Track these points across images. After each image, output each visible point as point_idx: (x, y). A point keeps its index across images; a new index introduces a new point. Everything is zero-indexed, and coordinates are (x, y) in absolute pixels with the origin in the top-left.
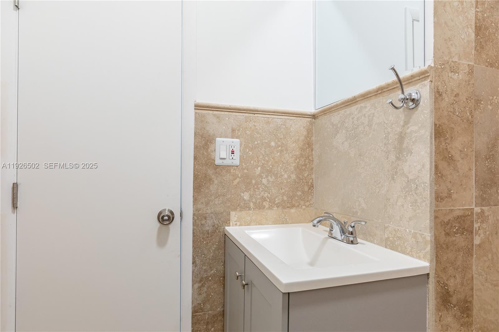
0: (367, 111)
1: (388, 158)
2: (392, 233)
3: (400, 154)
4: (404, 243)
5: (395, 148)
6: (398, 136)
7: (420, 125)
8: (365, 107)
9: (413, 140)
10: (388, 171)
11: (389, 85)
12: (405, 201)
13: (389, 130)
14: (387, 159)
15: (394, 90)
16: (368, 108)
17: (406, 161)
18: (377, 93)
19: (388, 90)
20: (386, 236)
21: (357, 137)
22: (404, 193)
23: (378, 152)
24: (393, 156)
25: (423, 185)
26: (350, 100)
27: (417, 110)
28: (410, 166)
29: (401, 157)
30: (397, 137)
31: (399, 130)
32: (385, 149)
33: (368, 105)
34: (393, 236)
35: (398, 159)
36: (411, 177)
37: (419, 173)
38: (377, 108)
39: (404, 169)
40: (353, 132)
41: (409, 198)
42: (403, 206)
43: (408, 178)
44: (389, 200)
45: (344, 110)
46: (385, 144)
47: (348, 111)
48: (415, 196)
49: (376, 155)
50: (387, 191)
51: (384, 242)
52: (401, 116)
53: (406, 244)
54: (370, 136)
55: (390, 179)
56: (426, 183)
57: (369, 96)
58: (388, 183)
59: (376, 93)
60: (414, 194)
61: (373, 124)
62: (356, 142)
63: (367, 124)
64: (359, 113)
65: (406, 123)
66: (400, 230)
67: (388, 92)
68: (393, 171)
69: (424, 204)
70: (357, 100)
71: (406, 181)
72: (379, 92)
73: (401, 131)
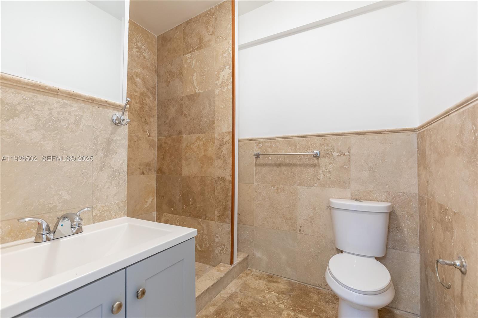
0: (73, 110)
1: (97, 155)
2: (99, 210)
3: (108, 153)
4: (110, 212)
5: (103, 148)
6: (106, 140)
7: (122, 137)
8: (72, 106)
9: (118, 145)
10: (97, 164)
11: (102, 101)
12: (111, 184)
13: (99, 134)
14: (96, 156)
15: (103, 106)
16: (75, 108)
17: (112, 158)
18: (87, 101)
19: (98, 104)
20: (94, 214)
21: (57, 130)
22: (110, 179)
23: (86, 148)
24: (102, 154)
25: (123, 173)
26: (49, 89)
27: (120, 127)
28: (115, 161)
29: (108, 155)
30: (105, 140)
31: (107, 136)
32: (93, 148)
33: (75, 106)
34: (101, 212)
35: (106, 156)
36: (116, 168)
37: (121, 165)
38: (86, 113)
39: (111, 163)
40: (49, 123)
41: (114, 182)
42: (109, 188)
43: (114, 169)
44: (97, 186)
45: (32, 94)
46: (94, 144)
47: (41, 98)
48: (118, 179)
49: (84, 152)
50: (96, 180)
51: (92, 220)
52: (109, 127)
53: (111, 212)
54: (77, 134)
55: (98, 171)
56: (125, 171)
57: (77, 98)
58: (96, 174)
59: (86, 100)
60: (118, 178)
61: (81, 124)
62: (55, 135)
63: (73, 122)
64: (60, 108)
65: (113, 133)
66: (107, 205)
67: (97, 105)
68: (101, 164)
69: (124, 184)
70: (59, 93)
71: (112, 171)
72: (89, 101)
73: (109, 137)
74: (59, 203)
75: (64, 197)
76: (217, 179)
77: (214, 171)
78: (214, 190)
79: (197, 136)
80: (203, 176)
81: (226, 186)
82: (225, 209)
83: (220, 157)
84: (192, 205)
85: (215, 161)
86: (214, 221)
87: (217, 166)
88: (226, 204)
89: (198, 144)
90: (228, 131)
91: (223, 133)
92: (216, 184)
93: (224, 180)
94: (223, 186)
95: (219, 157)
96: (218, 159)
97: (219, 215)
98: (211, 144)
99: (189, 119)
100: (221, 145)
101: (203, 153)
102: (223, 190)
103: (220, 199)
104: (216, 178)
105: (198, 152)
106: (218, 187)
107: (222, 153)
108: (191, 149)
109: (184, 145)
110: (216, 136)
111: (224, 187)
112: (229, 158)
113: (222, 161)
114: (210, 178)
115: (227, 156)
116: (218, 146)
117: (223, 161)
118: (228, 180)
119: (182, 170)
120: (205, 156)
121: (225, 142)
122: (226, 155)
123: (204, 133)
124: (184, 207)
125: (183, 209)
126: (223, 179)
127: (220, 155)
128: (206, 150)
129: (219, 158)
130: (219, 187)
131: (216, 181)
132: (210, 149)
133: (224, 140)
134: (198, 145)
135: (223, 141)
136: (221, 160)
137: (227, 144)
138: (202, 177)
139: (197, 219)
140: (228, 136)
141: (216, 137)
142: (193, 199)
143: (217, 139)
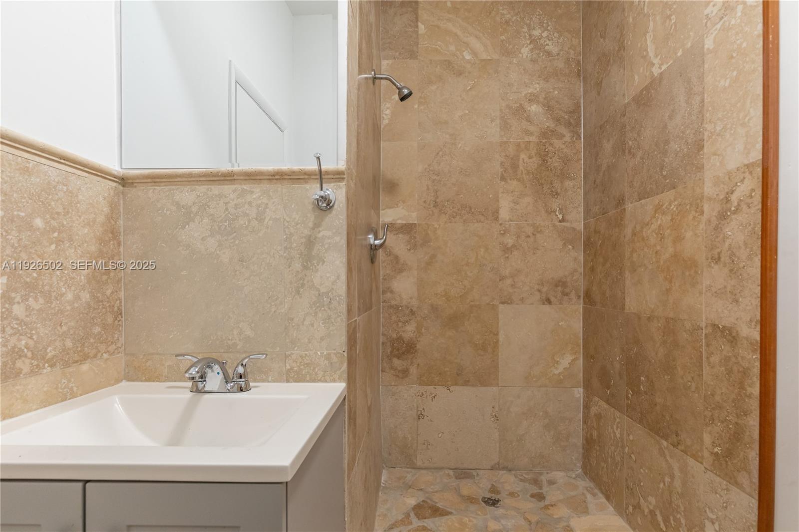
0: (254, 198)
1: (290, 266)
2: (296, 362)
3: (309, 263)
4: (314, 369)
5: (301, 254)
6: (305, 240)
7: (334, 231)
8: (252, 192)
9: (326, 247)
10: (291, 283)
11: (294, 172)
12: (316, 319)
13: (292, 230)
14: (289, 268)
15: (299, 181)
16: (257, 195)
17: (317, 271)
18: (273, 178)
19: (290, 179)
20: (288, 367)
21: (235, 232)
22: (314, 309)
23: (274, 257)
24: (298, 264)
25: (337, 298)
26: (221, 174)
27: (330, 213)
28: (321, 277)
29: (309, 266)
30: (303, 240)
31: (306, 232)
32: (285, 255)
33: (256, 192)
34: (298, 364)
35: (305, 268)
36: (323, 290)
37: (333, 284)
38: (272, 198)
39: (314, 280)
40: (226, 224)
41: (320, 315)
42: (312, 325)
43: (320, 291)
44: (293, 319)
45: (206, 187)
46: (286, 248)
47: (215, 189)
48: (329, 311)
49: (271, 262)
50: (290, 309)
51: (285, 375)
52: (309, 215)
53: (316, 370)
54: (260, 234)
55: (293, 294)
56: (341, 296)
57: (258, 178)
58: (290, 299)
59: (271, 178)
60: (327, 309)
61: (265, 218)
62: (232, 240)
63: (255, 217)
64: (238, 198)
65: (317, 225)
66: (308, 355)
67: (290, 181)
68: (298, 282)
69: (339, 319)
70: (235, 177)
71: (317, 295)
72: (276, 177)
73: (309, 233)
74: (240, 340)
75: (246, 333)
76: (710, 330)
77: (701, 305)
78: (701, 366)
79: (657, 202)
80: (671, 315)
81: (740, 359)
82: (737, 436)
83: (719, 258)
84: (646, 393)
85: (702, 272)
86: (702, 463)
87: (711, 286)
88: (740, 422)
89: (659, 222)
90: (746, 162)
91: (729, 174)
92: (708, 345)
93: (734, 337)
94: (729, 357)
95: (717, 256)
96: (713, 265)
97: (716, 450)
98: (691, 217)
99: (638, 159)
100: (723, 216)
101: (671, 250)
102: (730, 372)
103: (718, 398)
104: (706, 327)
105: (658, 248)
106: (712, 359)
107: (727, 244)
108: (643, 239)
109: (628, 231)
110: (708, 189)
111: (733, 359)
112: (750, 258)
113: (726, 270)
114: (688, 325)
115: (743, 254)
116: (714, 221)
117: (731, 271)
118: (747, 338)
119: (624, 299)
120: (676, 256)
121: (736, 204)
122: (740, 247)
123: (674, 188)
124: (630, 396)
125: (627, 398)
126: (730, 334)
127: (719, 250)
128: (679, 239)
129: (717, 260)
130: (715, 359)
131: (705, 334)
132: (689, 235)
133: (734, 198)
134: (660, 226)
135: (727, 200)
136: (722, 265)
137: (744, 207)
138: (668, 320)
139: (658, 438)
140: (746, 181)
141: (706, 194)
142: (647, 377)
143: (710, 199)
